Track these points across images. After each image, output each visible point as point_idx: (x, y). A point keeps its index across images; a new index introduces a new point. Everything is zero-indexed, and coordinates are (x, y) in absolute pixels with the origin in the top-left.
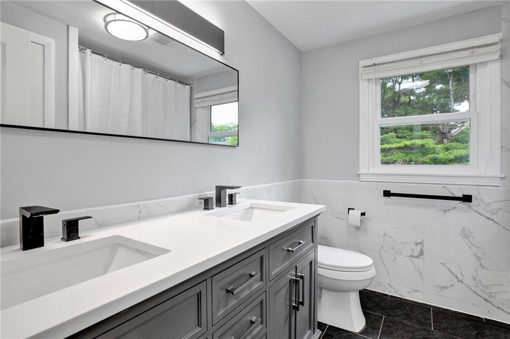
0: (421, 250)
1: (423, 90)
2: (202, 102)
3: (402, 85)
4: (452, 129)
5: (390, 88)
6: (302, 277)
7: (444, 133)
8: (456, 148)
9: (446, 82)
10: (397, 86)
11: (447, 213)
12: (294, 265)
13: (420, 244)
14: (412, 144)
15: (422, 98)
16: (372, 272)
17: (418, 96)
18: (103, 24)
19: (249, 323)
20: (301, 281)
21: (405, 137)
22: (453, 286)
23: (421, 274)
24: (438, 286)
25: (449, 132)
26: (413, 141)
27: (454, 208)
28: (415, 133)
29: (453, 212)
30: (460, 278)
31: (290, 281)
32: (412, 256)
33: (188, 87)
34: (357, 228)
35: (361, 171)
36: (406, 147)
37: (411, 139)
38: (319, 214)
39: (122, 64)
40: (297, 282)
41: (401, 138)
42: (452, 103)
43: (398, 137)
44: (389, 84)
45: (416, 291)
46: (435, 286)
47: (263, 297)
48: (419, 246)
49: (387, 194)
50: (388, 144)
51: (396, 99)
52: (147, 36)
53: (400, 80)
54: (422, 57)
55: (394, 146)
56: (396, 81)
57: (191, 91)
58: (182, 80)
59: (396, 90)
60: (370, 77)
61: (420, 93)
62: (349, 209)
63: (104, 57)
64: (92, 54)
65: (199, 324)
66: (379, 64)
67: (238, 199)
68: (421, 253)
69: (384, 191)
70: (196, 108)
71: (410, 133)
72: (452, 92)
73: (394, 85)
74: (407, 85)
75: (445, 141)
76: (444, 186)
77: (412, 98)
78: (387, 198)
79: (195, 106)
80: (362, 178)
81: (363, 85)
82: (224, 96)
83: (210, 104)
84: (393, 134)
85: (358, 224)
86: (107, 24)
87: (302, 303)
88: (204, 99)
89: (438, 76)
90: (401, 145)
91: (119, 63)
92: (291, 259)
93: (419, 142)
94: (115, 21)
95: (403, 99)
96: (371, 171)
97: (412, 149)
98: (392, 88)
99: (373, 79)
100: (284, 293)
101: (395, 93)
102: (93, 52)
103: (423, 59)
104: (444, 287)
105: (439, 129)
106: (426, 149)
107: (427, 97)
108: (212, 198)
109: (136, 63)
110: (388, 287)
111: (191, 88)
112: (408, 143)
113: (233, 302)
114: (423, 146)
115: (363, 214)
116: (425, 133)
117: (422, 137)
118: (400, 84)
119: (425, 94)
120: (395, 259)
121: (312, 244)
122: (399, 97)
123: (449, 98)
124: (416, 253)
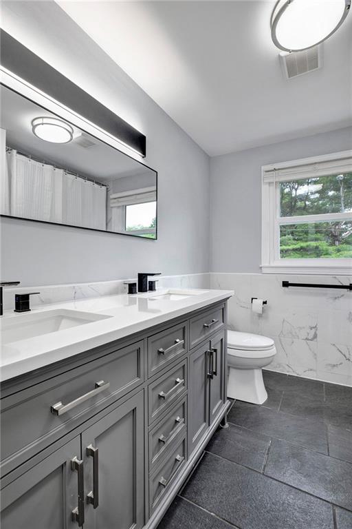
0: (315, 333)
1: (317, 195)
2: (119, 202)
3: (298, 191)
4: (343, 232)
5: (287, 194)
6: (215, 350)
7: (336, 236)
8: (346, 250)
9: (337, 190)
10: (294, 192)
11: (337, 300)
12: (208, 340)
13: (314, 328)
14: (307, 246)
15: (316, 204)
16: (273, 351)
17: (313, 202)
18: (30, 127)
19: (174, 383)
20: (214, 353)
21: (301, 240)
22: (341, 364)
23: (315, 355)
24: (330, 365)
25: (340, 235)
26: (308, 243)
27: (343, 296)
28: (310, 235)
29: (341, 299)
30: (348, 356)
31: (205, 353)
32: (307, 339)
33: (104, 188)
34: (260, 316)
35: (264, 264)
36: (302, 248)
37: (306, 241)
38: (228, 298)
39: (45, 165)
40: (211, 353)
41: (297, 240)
42: (343, 208)
43: (294, 239)
44: (287, 190)
45: (311, 370)
46: (327, 365)
47: (184, 362)
48: (314, 330)
49: (286, 284)
50: (285, 245)
51: (293, 204)
52: (71, 139)
53: (296, 186)
54: (316, 163)
55: (291, 247)
56: (293, 188)
57: (107, 192)
58: (99, 181)
59: (293, 196)
60: (271, 180)
61: (315, 199)
62: (252, 299)
63: (28, 157)
64: (18, 155)
65: (138, 376)
66: (279, 169)
67: (157, 286)
68: (315, 336)
69: (283, 282)
70: (112, 207)
71: (305, 236)
72: (342, 199)
73: (291, 191)
74: (302, 190)
75: (337, 243)
76: (335, 276)
77: (307, 203)
78: (286, 288)
79: (112, 206)
80: (264, 270)
81: (265, 188)
82: (138, 197)
83: (124, 204)
84: (290, 236)
85: (261, 312)
86: (34, 127)
87: (215, 373)
88: (120, 200)
89: (331, 182)
90: (297, 246)
91: (42, 164)
92: (207, 334)
93: (313, 244)
94: (43, 124)
95: (299, 204)
96: (272, 265)
97: (307, 251)
98: (289, 194)
99: (273, 183)
100: (201, 362)
101: (292, 198)
102: (18, 153)
103: (316, 166)
104: (334, 366)
105: (331, 232)
106: (320, 251)
107: (321, 202)
108: (135, 284)
109: (58, 165)
110: (287, 367)
111: (107, 189)
112: (304, 244)
113: (162, 363)
114: (317, 247)
115: (265, 303)
116: (319, 236)
117: (316, 240)
118: (296, 190)
119: (319, 199)
120: (293, 342)
121: (222, 324)
122: (296, 201)
123: (340, 203)
124: (311, 337)
